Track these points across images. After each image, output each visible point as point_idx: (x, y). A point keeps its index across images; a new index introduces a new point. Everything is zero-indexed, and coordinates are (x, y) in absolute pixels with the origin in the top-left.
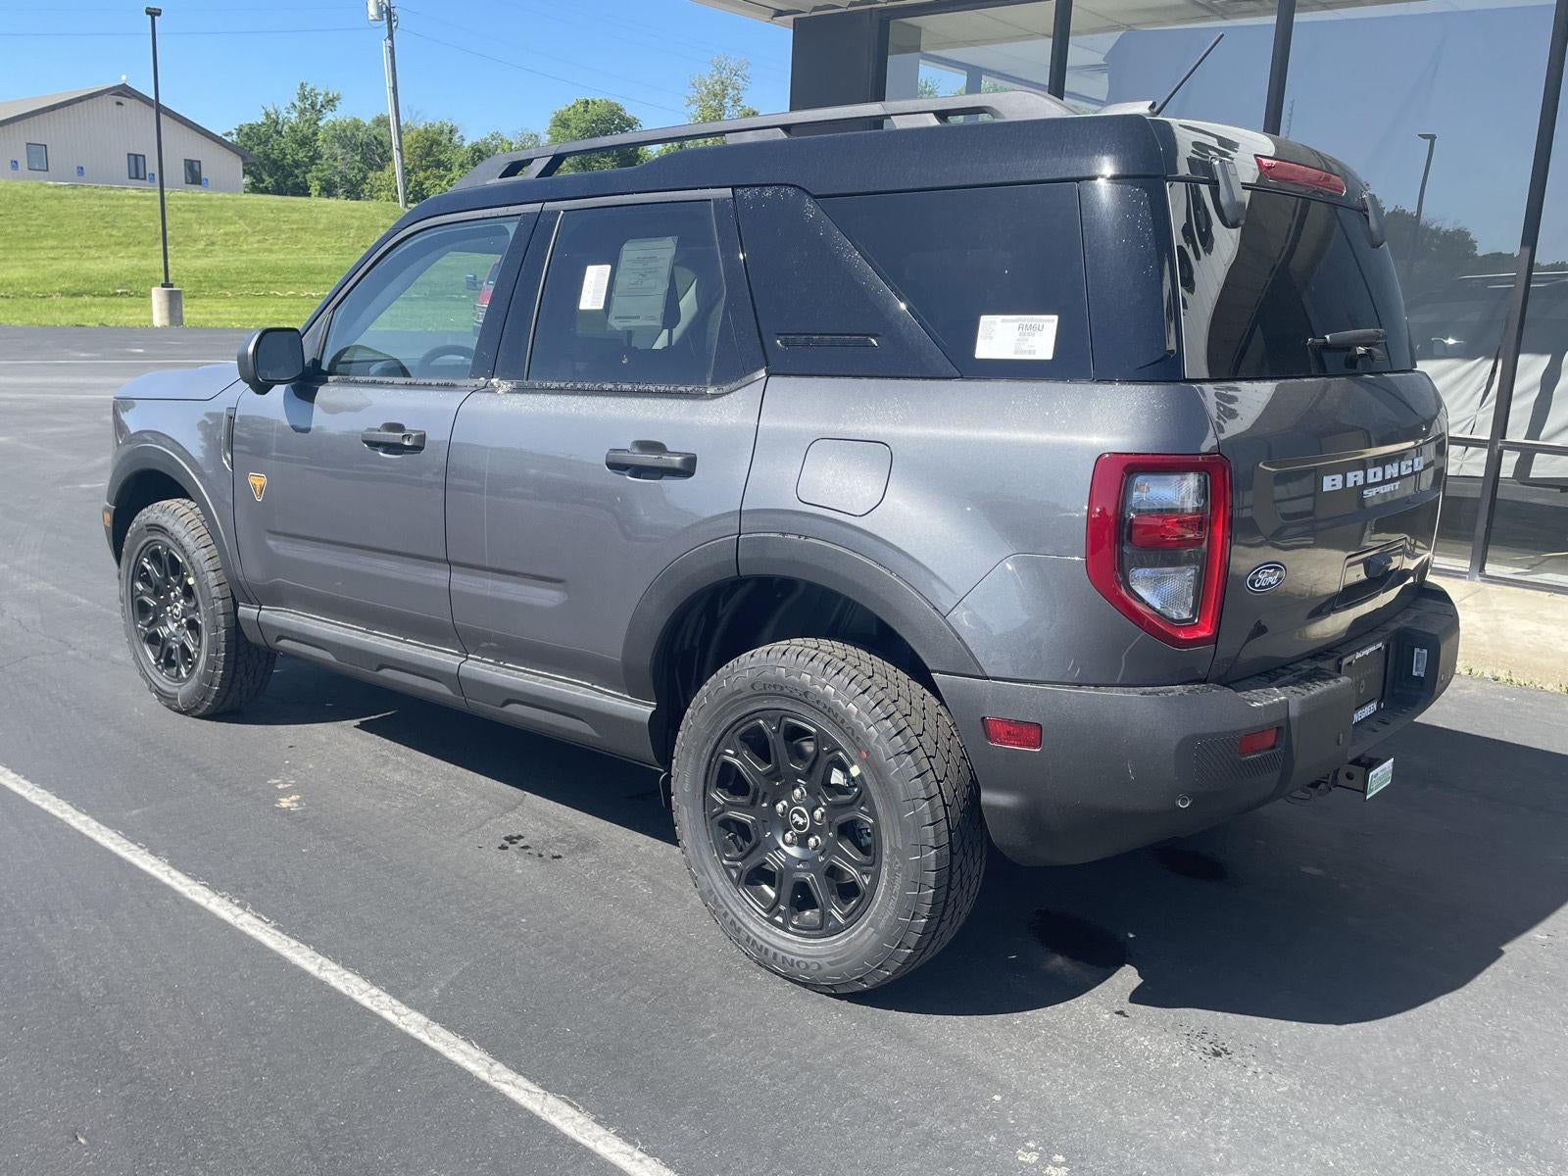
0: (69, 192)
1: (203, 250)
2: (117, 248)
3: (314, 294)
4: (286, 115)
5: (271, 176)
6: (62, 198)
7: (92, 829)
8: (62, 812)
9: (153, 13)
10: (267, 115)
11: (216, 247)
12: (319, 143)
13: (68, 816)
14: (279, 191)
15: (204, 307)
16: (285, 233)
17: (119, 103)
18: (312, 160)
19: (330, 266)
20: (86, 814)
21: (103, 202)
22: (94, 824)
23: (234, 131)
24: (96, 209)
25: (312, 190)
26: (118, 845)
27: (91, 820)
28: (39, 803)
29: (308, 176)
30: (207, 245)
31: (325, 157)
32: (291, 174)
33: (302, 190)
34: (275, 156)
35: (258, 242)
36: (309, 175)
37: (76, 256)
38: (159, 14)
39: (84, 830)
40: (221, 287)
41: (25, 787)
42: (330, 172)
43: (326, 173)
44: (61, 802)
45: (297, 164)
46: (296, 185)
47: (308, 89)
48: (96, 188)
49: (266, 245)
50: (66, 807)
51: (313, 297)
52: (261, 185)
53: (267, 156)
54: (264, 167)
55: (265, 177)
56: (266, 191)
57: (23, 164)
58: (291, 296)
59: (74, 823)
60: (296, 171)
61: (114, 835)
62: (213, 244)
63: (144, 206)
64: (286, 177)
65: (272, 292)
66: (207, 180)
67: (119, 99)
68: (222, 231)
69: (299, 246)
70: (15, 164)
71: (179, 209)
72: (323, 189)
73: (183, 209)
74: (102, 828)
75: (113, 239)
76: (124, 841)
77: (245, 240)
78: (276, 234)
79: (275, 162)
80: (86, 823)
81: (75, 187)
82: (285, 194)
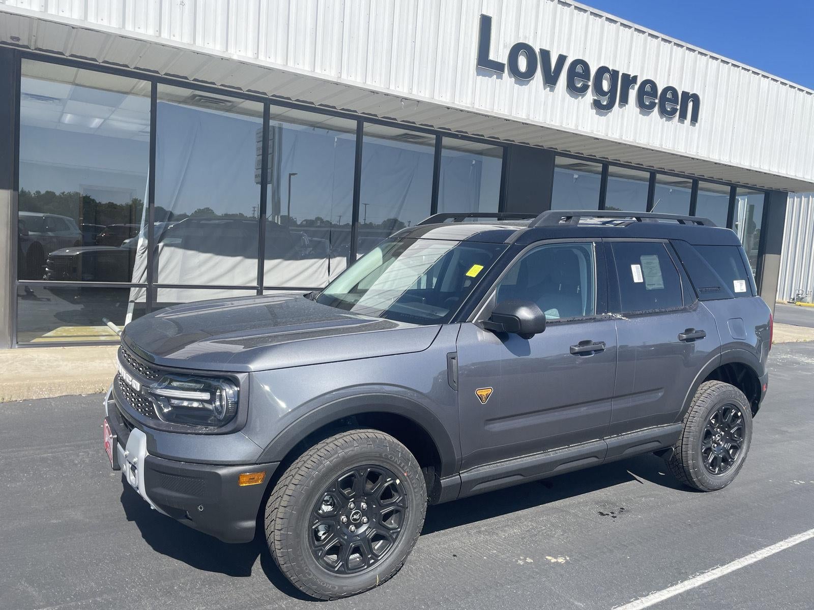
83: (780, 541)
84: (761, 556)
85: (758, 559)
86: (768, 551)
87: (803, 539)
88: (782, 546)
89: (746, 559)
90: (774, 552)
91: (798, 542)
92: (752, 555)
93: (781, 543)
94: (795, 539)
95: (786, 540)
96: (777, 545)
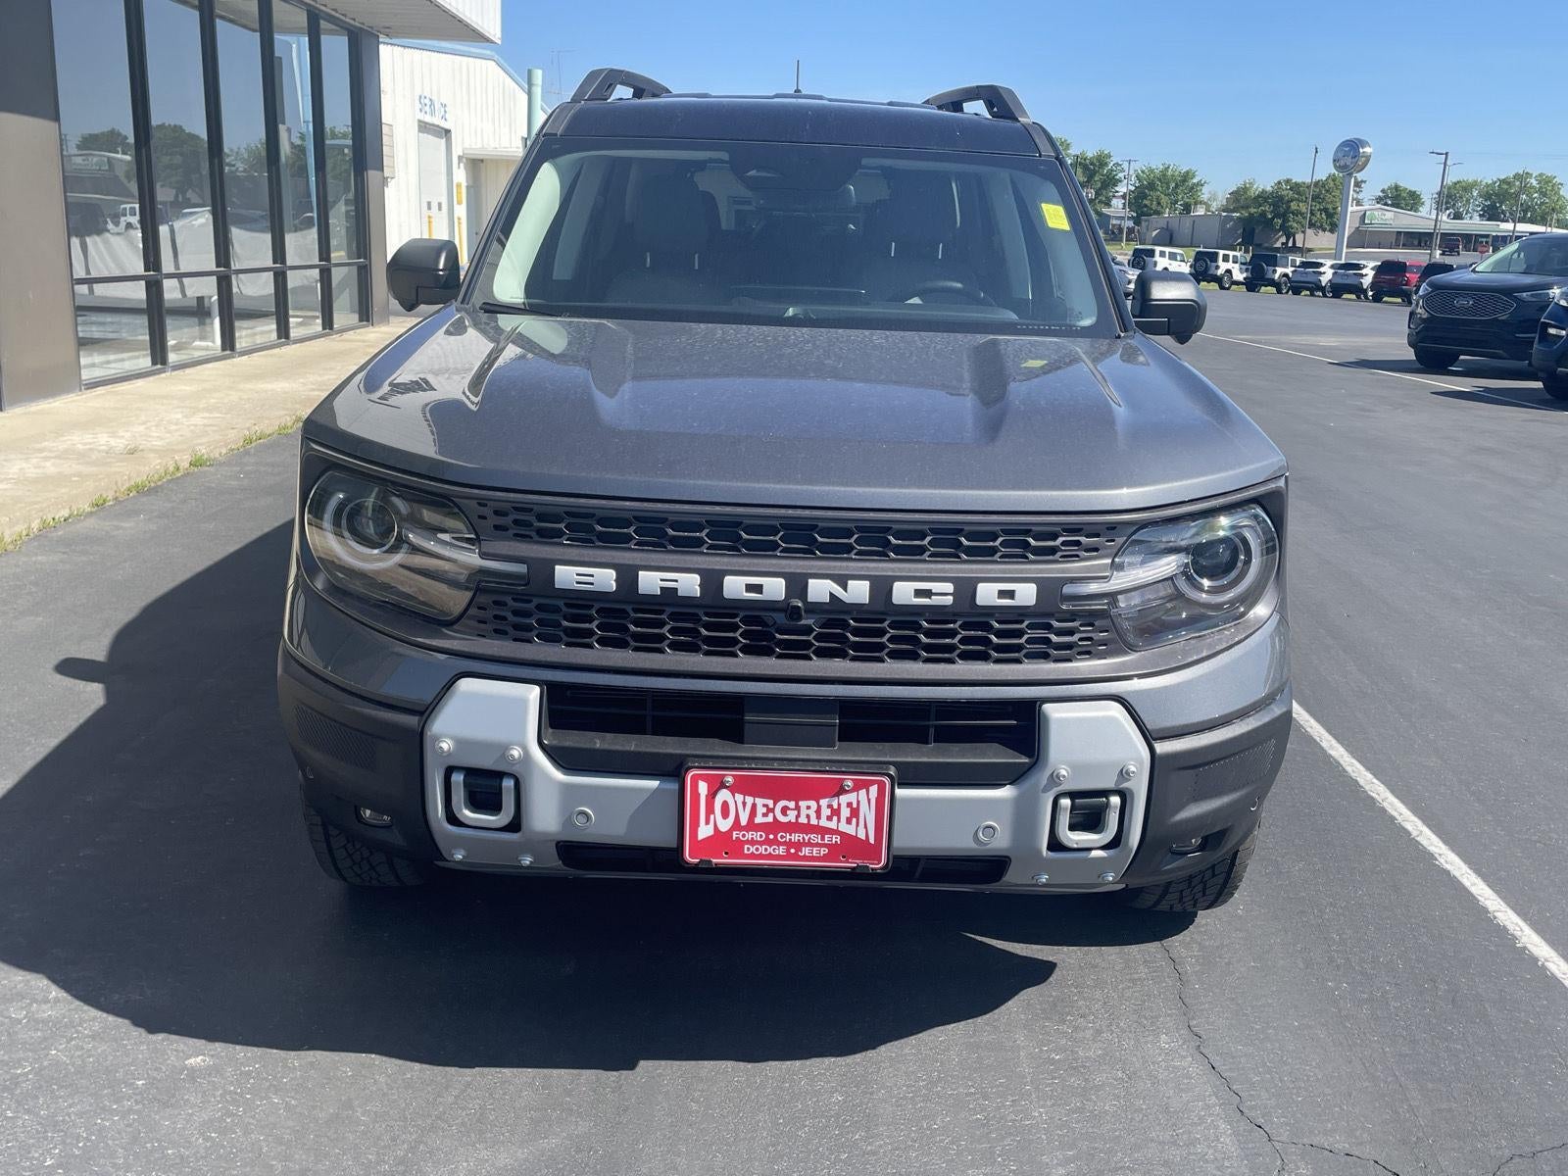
7: (1327, 740)
8: (1352, 765)
13: (1347, 759)
20: (1330, 755)
22: (1324, 744)
26: (1308, 721)
27: (1327, 749)
28: (1375, 781)
39: (1334, 742)
41: (1391, 804)
44: (1353, 775)
50: (1349, 769)
59: (1342, 750)
61: (1308, 729)
74: (1318, 739)
76: (1302, 723)
80: (1331, 747)
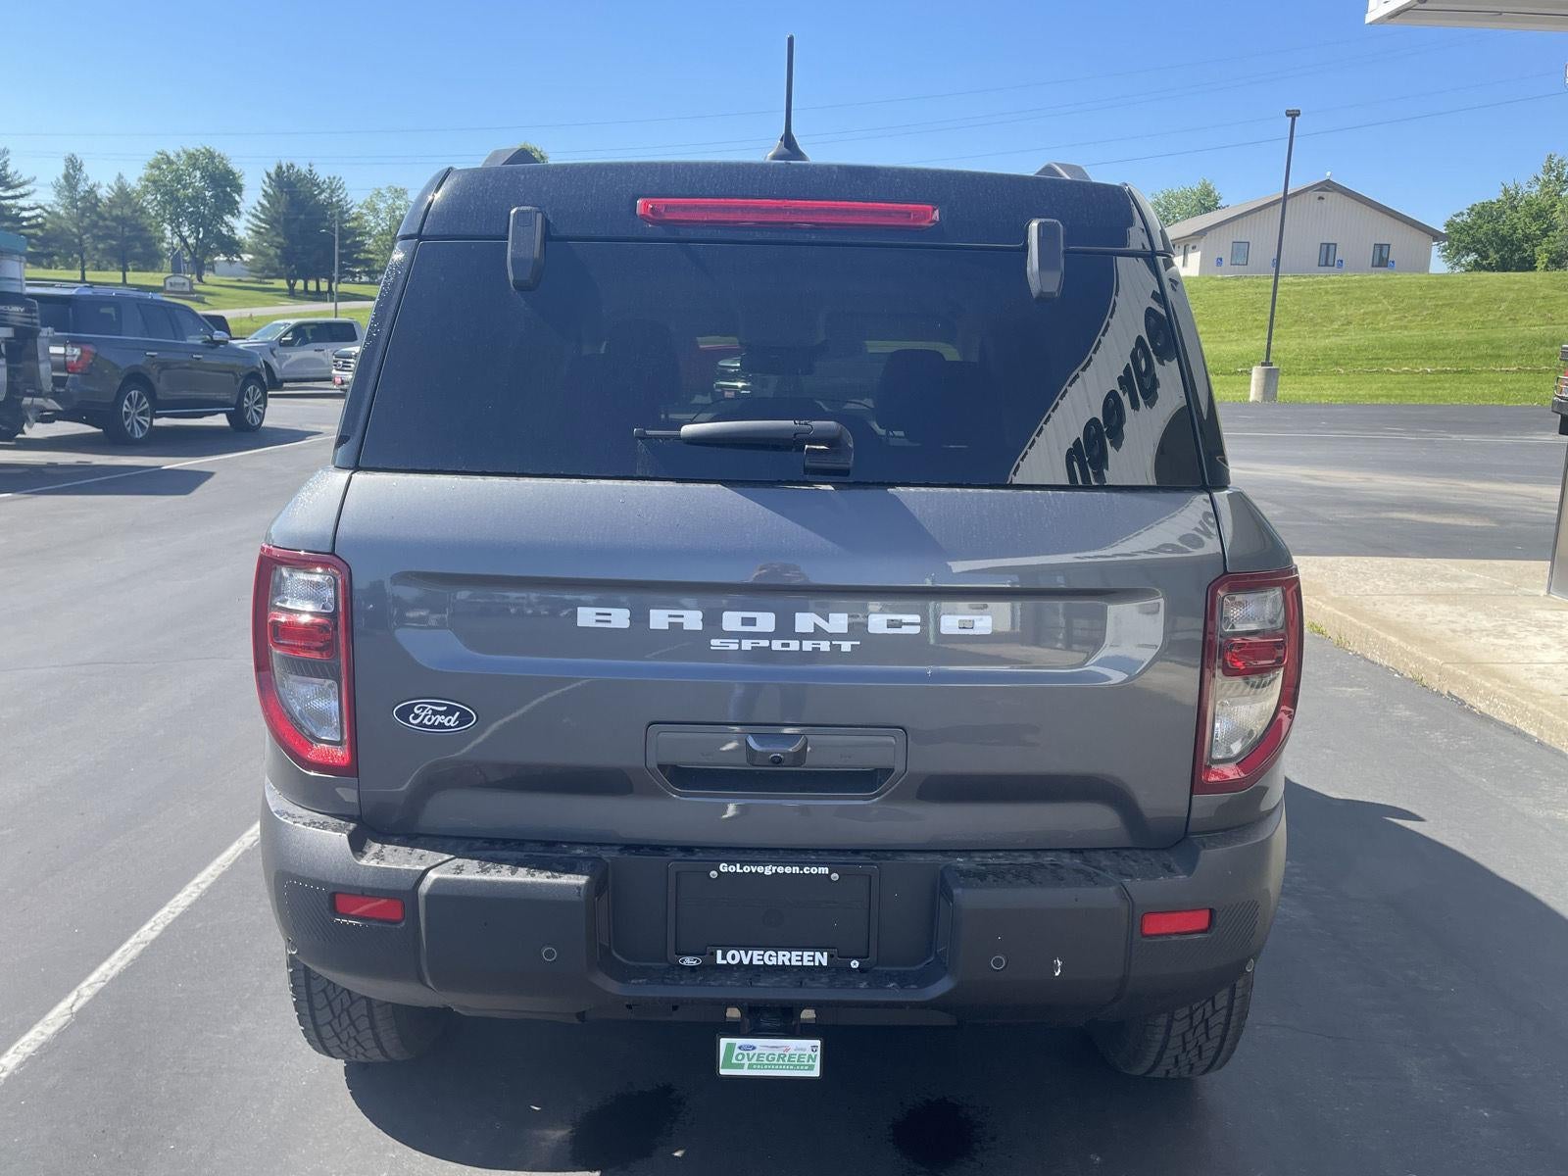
0: (1232, 283)
1: (1337, 330)
2: (1257, 330)
3: (1429, 370)
4: (1527, 189)
5: (1497, 252)
6: (1224, 288)
9: (1293, 115)
10: (1506, 191)
11: (1351, 326)
12: (1555, 215)
14: (1503, 266)
15: (1312, 384)
16: (1428, 309)
17: (1321, 198)
18: (1545, 232)
19: (1458, 342)
21: (1260, 290)
23: (1465, 211)
24: (1250, 297)
25: (1540, 265)
29: (1537, 249)
30: (1343, 325)
31: (1560, 228)
32: (1519, 248)
33: (1528, 265)
34: (1505, 230)
35: (1396, 319)
36: (1539, 248)
37: (1219, 339)
38: (1298, 115)
40: (1337, 364)
42: (1562, 243)
43: (1559, 244)
45: (1527, 238)
46: (1523, 260)
47: (1556, 161)
48: (1257, 277)
49: (1404, 323)
51: (1428, 373)
52: (1484, 262)
53: (1496, 232)
54: (1491, 244)
55: (1491, 252)
56: (1490, 268)
57: (1227, 261)
58: (1404, 372)
60: (1525, 245)
62: (1349, 323)
63: (1295, 291)
64: (1513, 252)
65: (1385, 369)
66: (1393, 262)
67: (1321, 194)
68: (1362, 311)
69: (1438, 322)
70: (1220, 261)
71: (1327, 293)
72: (1552, 261)
73: (1331, 292)
75: (1256, 323)
77: (1384, 318)
78: (1417, 311)
79: (1503, 238)
81: (1237, 278)
82: (1510, 270)
83: (158, 938)
84: (187, 892)
85: (192, 883)
86: (177, 906)
87: (105, 967)
88: (151, 929)
89: (213, 876)
90: (166, 910)
91: (118, 954)
92: (204, 886)
93: (153, 935)
94: (120, 959)
95: (142, 946)
96: (160, 928)
